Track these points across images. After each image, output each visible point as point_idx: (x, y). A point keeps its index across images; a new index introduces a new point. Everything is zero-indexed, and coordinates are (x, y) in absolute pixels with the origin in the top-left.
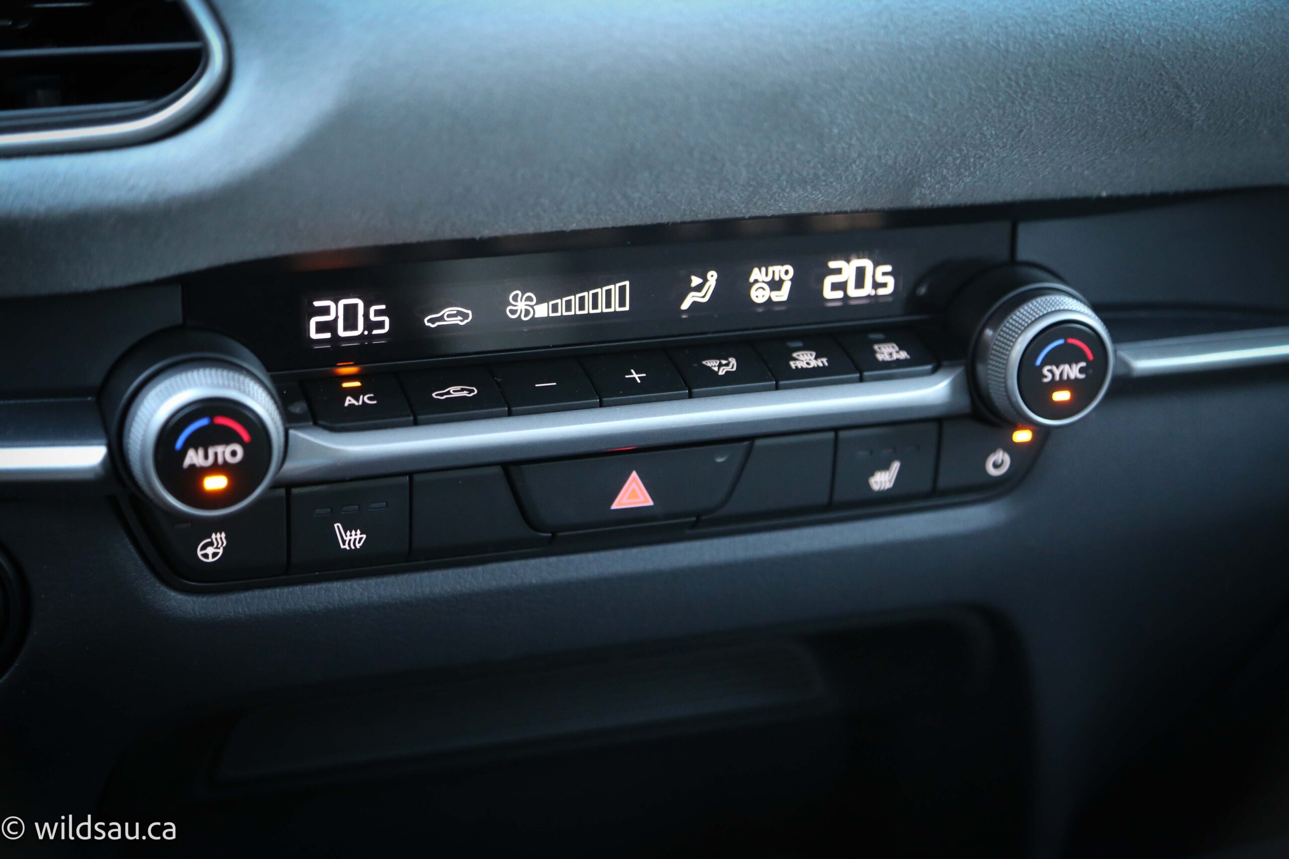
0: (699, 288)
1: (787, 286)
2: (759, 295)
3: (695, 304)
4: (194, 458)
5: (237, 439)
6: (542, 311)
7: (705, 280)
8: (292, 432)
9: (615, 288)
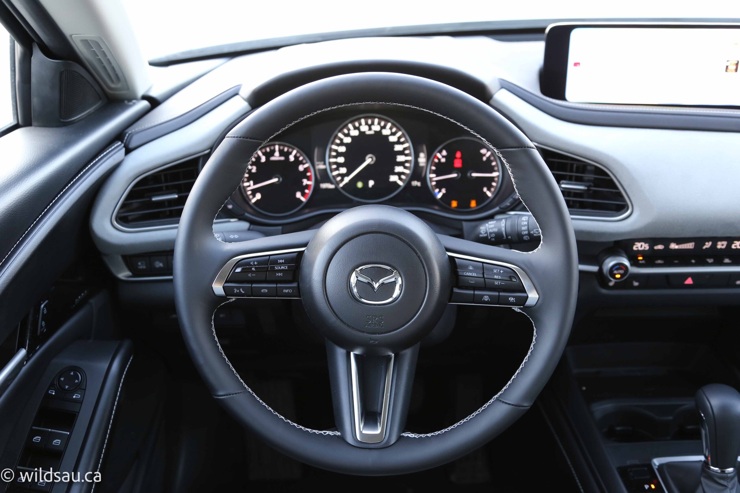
0: (707, 245)
1: (725, 246)
2: (718, 247)
3: (707, 248)
4: (615, 272)
5: (622, 269)
6: (677, 247)
7: (708, 243)
8: (632, 268)
9: (691, 244)
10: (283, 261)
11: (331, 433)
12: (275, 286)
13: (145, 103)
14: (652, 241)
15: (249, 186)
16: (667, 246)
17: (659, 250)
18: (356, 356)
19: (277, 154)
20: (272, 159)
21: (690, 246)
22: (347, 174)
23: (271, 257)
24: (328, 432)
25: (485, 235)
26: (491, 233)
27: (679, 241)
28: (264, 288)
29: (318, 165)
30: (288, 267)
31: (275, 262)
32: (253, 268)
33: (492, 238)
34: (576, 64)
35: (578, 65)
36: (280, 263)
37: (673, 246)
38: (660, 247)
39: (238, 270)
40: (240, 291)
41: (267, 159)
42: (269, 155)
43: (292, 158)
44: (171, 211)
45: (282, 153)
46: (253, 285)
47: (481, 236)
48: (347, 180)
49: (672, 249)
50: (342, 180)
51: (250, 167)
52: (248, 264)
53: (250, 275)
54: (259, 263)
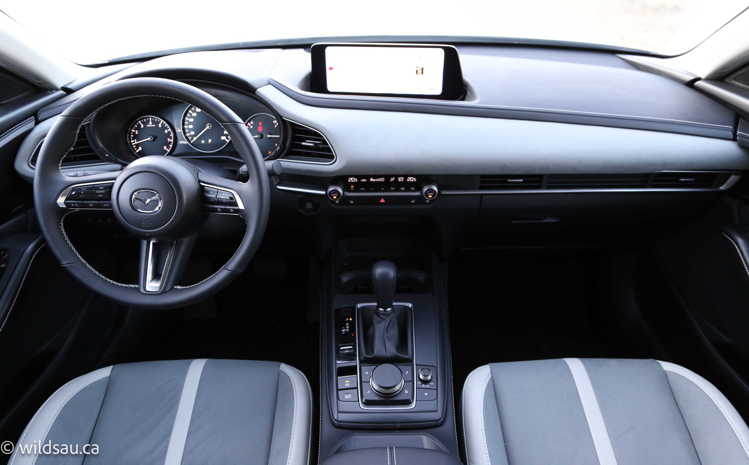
0: (392, 179)
1: (403, 180)
2: (399, 180)
3: (392, 181)
4: (333, 195)
5: (337, 194)
6: (374, 180)
7: (393, 178)
8: (345, 192)
9: (382, 179)
10: (103, 188)
11: (133, 286)
12: (98, 202)
13: (62, 92)
14: (359, 177)
15: (135, 142)
16: (368, 179)
17: (364, 182)
18: (153, 243)
19: (151, 123)
20: (148, 126)
21: (382, 180)
22: (195, 135)
23: (95, 185)
24: (131, 285)
25: (242, 173)
26: (244, 172)
27: (375, 177)
28: (91, 203)
29: (178, 129)
30: (105, 191)
31: (98, 188)
32: (82, 192)
33: (245, 174)
34: (331, 69)
35: (332, 69)
36: (101, 189)
37: (372, 180)
38: (364, 180)
39: (73, 193)
40: (75, 205)
41: (145, 126)
42: (145, 124)
43: (160, 125)
44: (74, 157)
45: (153, 122)
46: (84, 202)
47: (240, 173)
48: (195, 139)
49: (371, 181)
50: (192, 139)
51: (134, 131)
52: (80, 189)
53: (81, 196)
54: (87, 189)
